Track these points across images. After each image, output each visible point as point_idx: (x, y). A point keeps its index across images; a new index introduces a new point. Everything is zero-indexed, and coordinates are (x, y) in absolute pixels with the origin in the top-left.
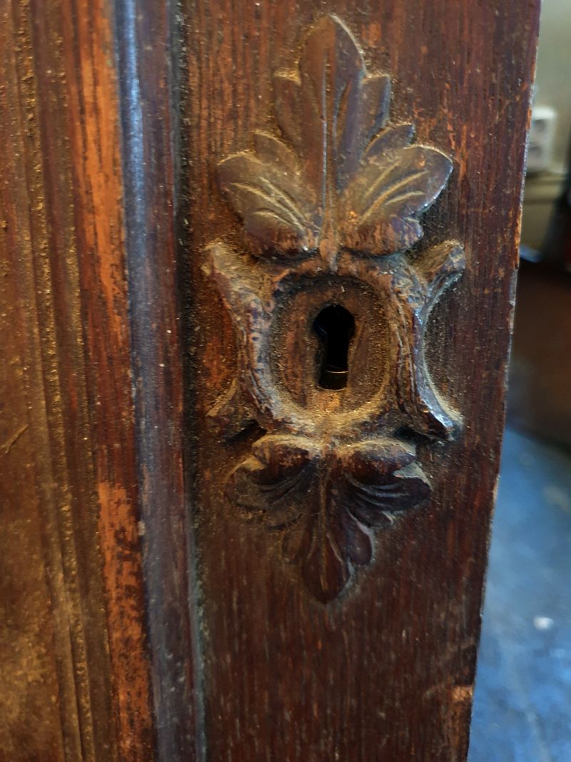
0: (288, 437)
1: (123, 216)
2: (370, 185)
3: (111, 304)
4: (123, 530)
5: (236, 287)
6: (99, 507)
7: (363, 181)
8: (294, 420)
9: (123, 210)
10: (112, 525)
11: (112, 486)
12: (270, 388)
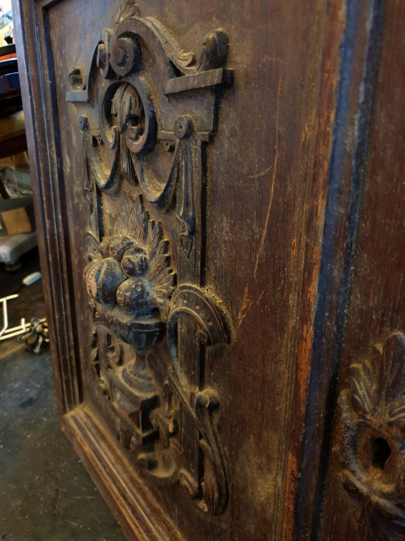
0: (354, 478)
1: (309, 377)
2: (398, 407)
3: (302, 400)
4: (294, 472)
5: (344, 415)
6: (288, 459)
7: (397, 404)
8: (358, 473)
9: (309, 375)
10: (291, 468)
11: (293, 456)
12: (351, 456)
